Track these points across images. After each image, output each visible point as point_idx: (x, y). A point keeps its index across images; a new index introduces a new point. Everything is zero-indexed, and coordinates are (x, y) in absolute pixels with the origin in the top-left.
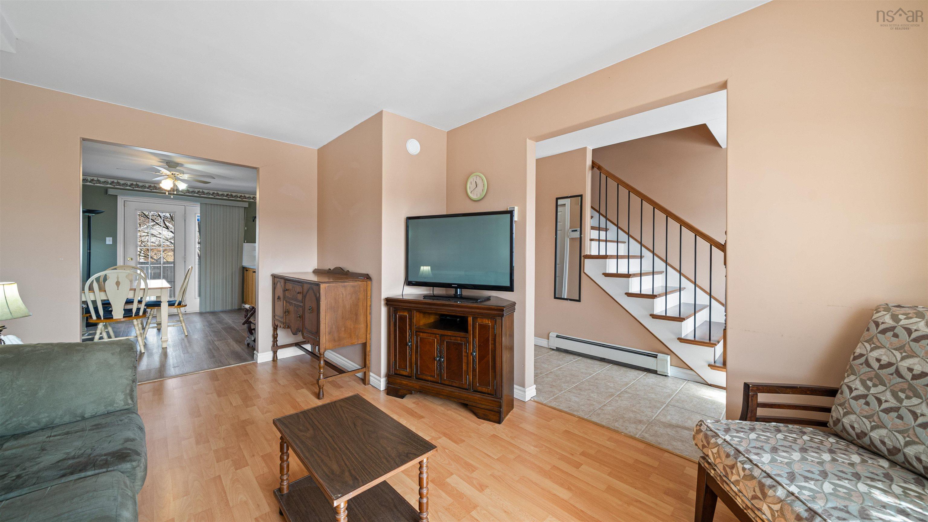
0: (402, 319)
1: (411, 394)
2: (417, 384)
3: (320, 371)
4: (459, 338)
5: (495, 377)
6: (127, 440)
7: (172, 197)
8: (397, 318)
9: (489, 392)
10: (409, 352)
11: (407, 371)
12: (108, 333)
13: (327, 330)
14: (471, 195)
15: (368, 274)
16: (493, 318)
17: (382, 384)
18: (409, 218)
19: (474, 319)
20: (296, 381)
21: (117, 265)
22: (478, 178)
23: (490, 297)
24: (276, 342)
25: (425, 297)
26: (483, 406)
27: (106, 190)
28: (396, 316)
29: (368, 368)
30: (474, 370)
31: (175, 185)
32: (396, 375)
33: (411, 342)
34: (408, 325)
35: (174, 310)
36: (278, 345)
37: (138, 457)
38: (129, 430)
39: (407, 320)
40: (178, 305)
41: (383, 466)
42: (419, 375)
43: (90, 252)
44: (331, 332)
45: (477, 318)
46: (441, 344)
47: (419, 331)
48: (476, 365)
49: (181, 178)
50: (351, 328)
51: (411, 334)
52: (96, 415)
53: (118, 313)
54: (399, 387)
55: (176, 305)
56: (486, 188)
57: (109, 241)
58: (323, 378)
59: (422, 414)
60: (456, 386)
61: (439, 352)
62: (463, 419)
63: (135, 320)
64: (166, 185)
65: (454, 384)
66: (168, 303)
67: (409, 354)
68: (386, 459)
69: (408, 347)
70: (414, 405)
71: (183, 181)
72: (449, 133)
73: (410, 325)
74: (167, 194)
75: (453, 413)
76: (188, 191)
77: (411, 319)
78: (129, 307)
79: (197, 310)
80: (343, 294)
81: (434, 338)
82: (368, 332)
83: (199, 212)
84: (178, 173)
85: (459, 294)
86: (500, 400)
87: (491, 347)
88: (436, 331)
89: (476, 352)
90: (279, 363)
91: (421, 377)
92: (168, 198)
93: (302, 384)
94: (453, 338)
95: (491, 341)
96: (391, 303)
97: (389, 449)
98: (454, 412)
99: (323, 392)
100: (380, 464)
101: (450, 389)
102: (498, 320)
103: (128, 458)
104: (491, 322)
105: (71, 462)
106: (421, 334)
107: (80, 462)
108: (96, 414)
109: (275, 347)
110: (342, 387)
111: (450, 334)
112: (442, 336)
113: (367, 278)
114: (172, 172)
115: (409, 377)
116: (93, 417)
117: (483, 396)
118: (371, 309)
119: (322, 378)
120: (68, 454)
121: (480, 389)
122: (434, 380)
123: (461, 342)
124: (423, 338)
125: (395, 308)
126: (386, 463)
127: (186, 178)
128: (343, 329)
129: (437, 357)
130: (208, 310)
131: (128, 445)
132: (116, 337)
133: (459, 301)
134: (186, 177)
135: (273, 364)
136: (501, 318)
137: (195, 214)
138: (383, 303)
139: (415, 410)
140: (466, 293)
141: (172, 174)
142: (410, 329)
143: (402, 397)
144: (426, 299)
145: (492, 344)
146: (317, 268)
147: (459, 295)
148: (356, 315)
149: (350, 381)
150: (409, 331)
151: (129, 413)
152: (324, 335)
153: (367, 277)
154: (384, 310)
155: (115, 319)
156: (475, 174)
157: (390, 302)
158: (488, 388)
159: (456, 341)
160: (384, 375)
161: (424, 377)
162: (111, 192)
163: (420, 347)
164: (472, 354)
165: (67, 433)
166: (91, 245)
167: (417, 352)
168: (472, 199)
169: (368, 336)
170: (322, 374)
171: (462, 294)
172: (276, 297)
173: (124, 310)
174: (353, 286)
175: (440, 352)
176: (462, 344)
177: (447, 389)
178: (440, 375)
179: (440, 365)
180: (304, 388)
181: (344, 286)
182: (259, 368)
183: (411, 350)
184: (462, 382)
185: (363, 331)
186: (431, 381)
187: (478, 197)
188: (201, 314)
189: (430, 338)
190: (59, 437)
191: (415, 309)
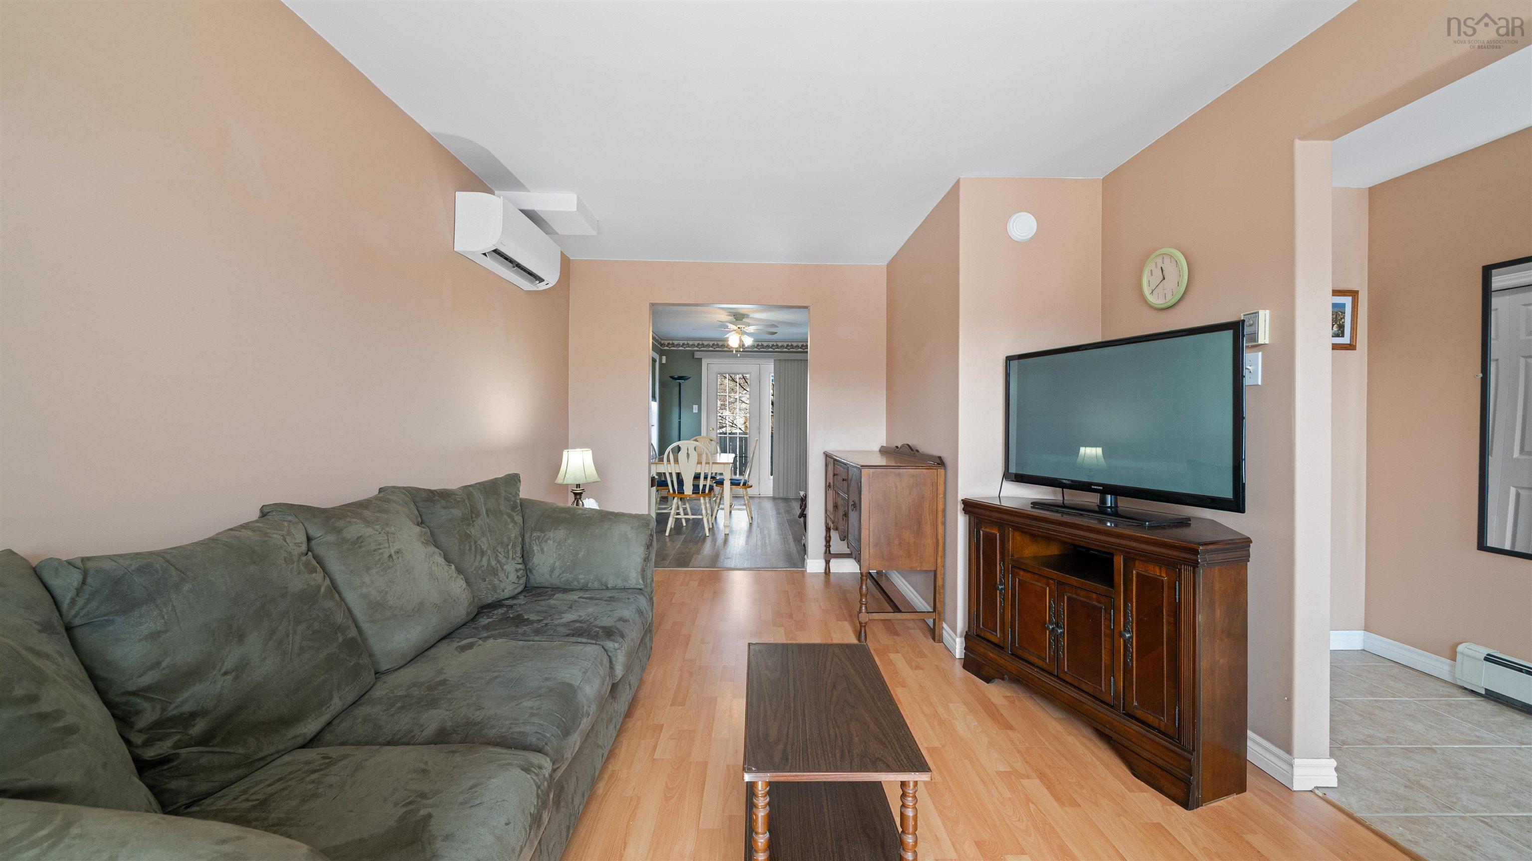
0: (990, 540)
1: (1003, 679)
2: (1015, 666)
3: (861, 600)
4: (1094, 596)
5: (1177, 698)
6: (622, 620)
7: (739, 355)
8: (981, 537)
9: (1163, 729)
10: (1000, 602)
11: (997, 636)
12: (685, 509)
13: (871, 539)
14: (1152, 299)
15: (940, 458)
16: (1172, 565)
17: (958, 648)
18: (1009, 359)
19: (1129, 561)
20: (841, 607)
21: (701, 435)
22: (1167, 259)
23: (1189, 519)
24: (829, 548)
25: (1036, 504)
26: (1145, 754)
27: (692, 353)
28: (978, 532)
29: (940, 614)
30: (1127, 670)
31: (741, 340)
32: (978, 638)
33: (1005, 583)
34: (998, 551)
35: (740, 490)
36: (832, 552)
37: (621, 640)
38: (628, 610)
39: (996, 543)
40: (743, 485)
41: (831, 759)
42: (1017, 648)
43: (680, 421)
44: (877, 544)
45: (1134, 560)
46: (1057, 598)
47: (1018, 566)
48: (1132, 660)
49: (747, 331)
50: (909, 543)
51: (1004, 570)
52: (616, 588)
53: (688, 489)
54: (984, 660)
55: (741, 484)
56: (1186, 278)
57: (695, 409)
58: (865, 612)
59: (1013, 723)
60: (1087, 690)
61: (1054, 614)
62: (1098, 763)
63: (702, 498)
64: (733, 341)
65: (1084, 687)
66: (730, 481)
67: (1000, 605)
68: (842, 752)
69: (998, 591)
70: (1004, 702)
71: (749, 334)
72: (1106, 180)
73: (1002, 553)
74: (734, 352)
75: (1078, 744)
76: (753, 346)
77: (1003, 542)
78: (696, 483)
79: (771, 494)
80: (896, 487)
81: (1045, 586)
82: (940, 554)
83: (773, 371)
84: (743, 326)
85: (1109, 505)
86: (1189, 756)
87: (1168, 630)
88: (1049, 571)
89: (1132, 632)
90: (832, 578)
91: (1020, 653)
92: (735, 356)
93: (846, 615)
94: (1083, 593)
95: (1168, 615)
96: (971, 509)
97: (856, 739)
98: (1083, 744)
99: (865, 632)
100: (830, 755)
101: (1076, 696)
102: (1186, 572)
103: (612, 638)
104: (1167, 575)
105: (578, 625)
106: (1021, 573)
107: (583, 627)
108: (616, 586)
109: (829, 555)
110: (898, 634)
111: (1075, 584)
112: (1060, 583)
113: (938, 464)
114: (738, 326)
115: (999, 647)
116: (614, 588)
117: (1147, 731)
118: (944, 516)
119: (863, 611)
120: (580, 616)
121: (1139, 713)
122: (1045, 666)
123: (1097, 604)
124: (1024, 581)
125: (977, 517)
126: (838, 758)
127: (753, 331)
128: (897, 542)
129: (1051, 622)
130: (781, 496)
131: (620, 625)
132: (692, 515)
133: (1108, 521)
134: (751, 329)
135: (826, 578)
136: (1194, 568)
137: (770, 373)
138: (960, 507)
139: (1002, 711)
140: (1126, 504)
141: (739, 328)
142: (1003, 559)
143: (988, 680)
144: (1036, 508)
145: (1168, 623)
146: (885, 445)
147: (1109, 507)
148: (919, 522)
149: (914, 629)
150: (1000, 564)
151: (638, 594)
152: (867, 547)
153: (940, 462)
154: (961, 522)
155: (686, 495)
156: (1159, 252)
157: (970, 507)
158: (1160, 720)
159: (1088, 601)
160: (962, 633)
161: (1026, 655)
162: (697, 355)
163: (1019, 597)
164: (1121, 636)
165: (591, 598)
166: (681, 413)
167: (1013, 605)
168: (1153, 305)
169: (939, 560)
170: (864, 606)
171: (1116, 506)
172: (828, 484)
173: (693, 485)
174: (913, 476)
175: (1057, 615)
176: (1101, 608)
177: (1070, 692)
178: (1056, 659)
179: (1057, 642)
180: (847, 620)
181: (899, 475)
182: (808, 580)
183: (1004, 599)
184: (1101, 686)
185: (930, 551)
186: (1038, 667)
187: (1168, 300)
188: (774, 499)
189: (1036, 583)
190: (584, 600)
191: (1012, 526)
